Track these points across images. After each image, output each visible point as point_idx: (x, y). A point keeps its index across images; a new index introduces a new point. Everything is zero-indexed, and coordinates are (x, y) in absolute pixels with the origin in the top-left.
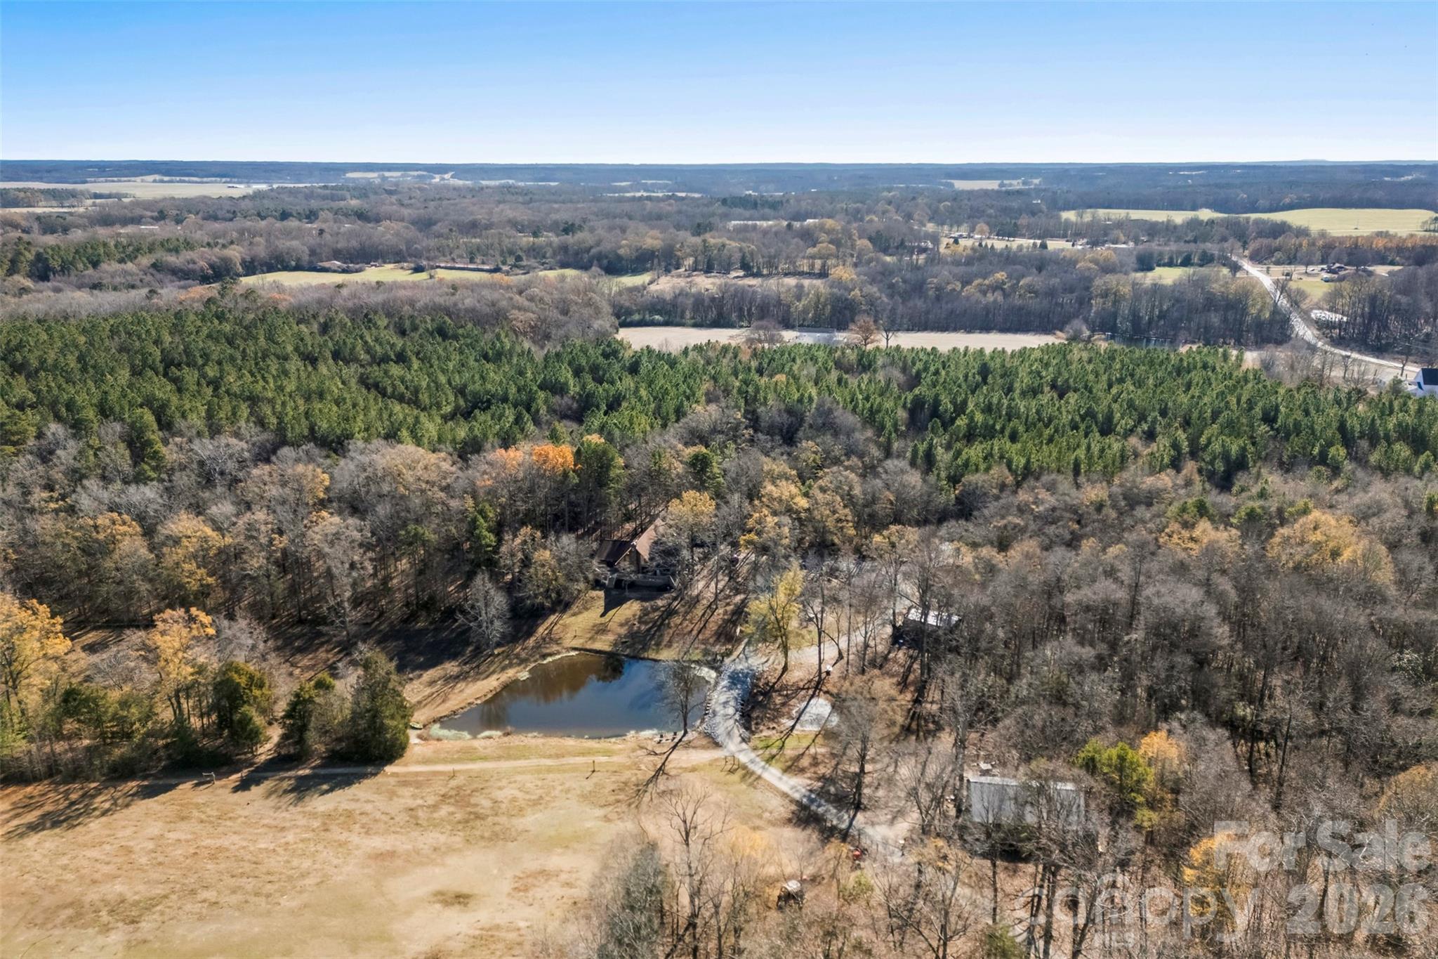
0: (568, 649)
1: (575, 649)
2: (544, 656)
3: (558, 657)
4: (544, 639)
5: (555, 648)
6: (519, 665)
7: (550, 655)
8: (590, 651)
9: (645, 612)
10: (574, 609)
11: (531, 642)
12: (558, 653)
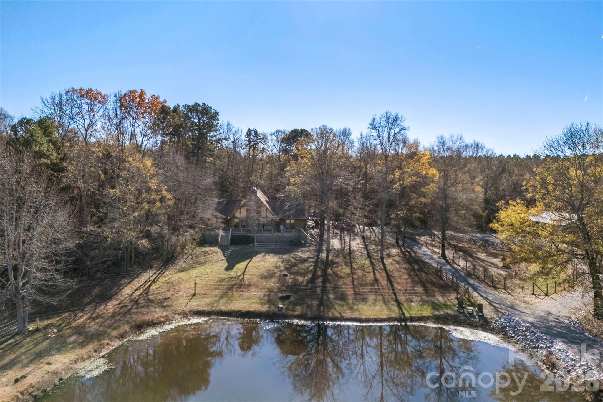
0: (185, 315)
1: (199, 313)
2: (140, 327)
3: (167, 327)
4: (136, 302)
5: (158, 313)
6: (82, 345)
7: (153, 324)
8: (229, 314)
9: (290, 267)
10: (181, 263)
11: (111, 307)
12: (168, 320)
